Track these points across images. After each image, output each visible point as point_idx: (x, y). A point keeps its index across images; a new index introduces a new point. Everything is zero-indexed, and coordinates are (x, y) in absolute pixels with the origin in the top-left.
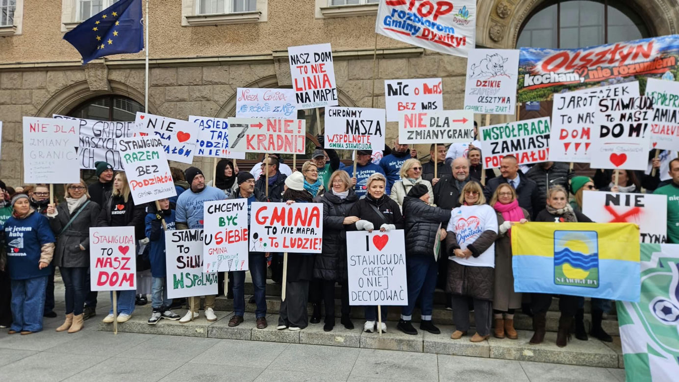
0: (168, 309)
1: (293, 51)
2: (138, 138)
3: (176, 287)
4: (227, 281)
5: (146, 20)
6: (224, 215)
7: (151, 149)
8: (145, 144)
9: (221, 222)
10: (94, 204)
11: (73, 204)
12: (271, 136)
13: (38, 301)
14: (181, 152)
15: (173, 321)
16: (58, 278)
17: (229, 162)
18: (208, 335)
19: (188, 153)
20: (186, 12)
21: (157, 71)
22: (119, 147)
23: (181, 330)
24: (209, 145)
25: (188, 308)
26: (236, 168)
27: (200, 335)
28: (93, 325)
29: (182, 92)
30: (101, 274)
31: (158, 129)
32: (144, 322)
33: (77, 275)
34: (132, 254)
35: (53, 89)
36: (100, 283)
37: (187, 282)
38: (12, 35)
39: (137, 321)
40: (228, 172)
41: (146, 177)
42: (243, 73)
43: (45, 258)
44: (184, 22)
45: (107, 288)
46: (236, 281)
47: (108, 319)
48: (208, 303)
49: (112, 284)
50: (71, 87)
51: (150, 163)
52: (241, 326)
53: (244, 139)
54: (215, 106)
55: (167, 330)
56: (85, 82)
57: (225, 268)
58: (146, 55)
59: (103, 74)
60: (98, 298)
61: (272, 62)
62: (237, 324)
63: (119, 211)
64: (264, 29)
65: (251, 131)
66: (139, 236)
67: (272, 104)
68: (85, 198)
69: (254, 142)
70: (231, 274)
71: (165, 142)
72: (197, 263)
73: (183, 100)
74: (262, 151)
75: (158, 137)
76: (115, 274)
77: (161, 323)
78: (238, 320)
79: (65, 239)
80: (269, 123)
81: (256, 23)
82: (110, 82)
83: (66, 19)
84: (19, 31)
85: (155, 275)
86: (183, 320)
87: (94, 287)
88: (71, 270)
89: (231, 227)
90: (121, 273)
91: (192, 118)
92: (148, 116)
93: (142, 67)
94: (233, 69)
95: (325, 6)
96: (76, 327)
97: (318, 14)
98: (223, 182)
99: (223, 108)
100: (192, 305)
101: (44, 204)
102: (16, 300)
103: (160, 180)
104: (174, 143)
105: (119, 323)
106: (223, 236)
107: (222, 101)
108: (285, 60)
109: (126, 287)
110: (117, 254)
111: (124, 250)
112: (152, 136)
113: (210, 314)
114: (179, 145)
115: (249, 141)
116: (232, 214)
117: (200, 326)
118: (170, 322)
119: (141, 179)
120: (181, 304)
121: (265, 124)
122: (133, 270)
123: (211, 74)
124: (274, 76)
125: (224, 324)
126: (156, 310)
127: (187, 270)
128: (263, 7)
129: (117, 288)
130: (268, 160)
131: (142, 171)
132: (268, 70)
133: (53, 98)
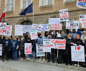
0: (37, 58)
1: (60, 11)
2: (32, 28)
3: (38, 55)
4: (47, 54)
5: (33, 8)
6: (47, 42)
7: (35, 30)
8: (33, 29)
9: (46, 43)
10: (25, 39)
11: (22, 39)
12: (55, 27)
13: (16, 55)
14: (39, 30)
15: (38, 60)
16: (19, 51)
17: (47, 32)
18: (44, 63)
19: (40, 30)
20: (40, 6)
21: (35, 16)
22: (29, 30)
23: (39, 62)
24: (43, 29)
25: (40, 58)
26: (48, 33)
27: (42, 63)
28: (25, 60)
29: (39, 20)
30: (26, 51)
31: (36, 26)
32: (33, 60)
33: (22, 51)
34: (31, 48)
35: (19, 20)
36: (26, 53)
37: (40, 54)
38: (13, 12)
39: (32, 60)
40: (47, 34)
41: (33, 35)
42: (49, 16)
43: (17, 48)
44: (39, 7)
45: (27, 54)
46: (49, 54)
47: (27, 59)
48: (43, 58)
49: (28, 53)
50: (21, 20)
51: (34, 32)
52: (49, 63)
53: (50, 28)
54: (44, 22)
55: (37, 62)
56: (24, 19)
57: (46, 51)
58: (33, 13)
59: (26, 17)
60: (26, 55)
61: (55, 13)
62: (49, 62)
63: (29, 40)
64: (53, 7)
65: (52, 26)
66: (32, 45)
67: (55, 21)
68: (24, 38)
69: (52, 28)
70: (48, 53)
71: (37, 29)
72: (42, 50)
73: (39, 21)
74: (54, 30)
75: (36, 28)
76: (28, 51)
77: (36, 61)
78: (49, 61)
79: (21, 45)
80: (55, 24)
81: (52, 6)
82: (27, 18)
83: (21, 9)
84: (14, 11)
85: (35, 52)
86: (39, 60)
87: (25, 53)
88: (21, 50)
89: (48, 44)
90: (29, 51)
91: (40, 24)
92: (34, 24)
93: (32, 16)
94: (48, 15)
95: (65, 2)
96: (22, 60)
97: (64, 3)
98: (46, 36)
99: (46, 22)
100: (41, 58)
101: (18, 39)
102: (13, 55)
103: (36, 36)
104: (38, 29)
105: (29, 60)
106: (46, 45)
107: (45, 21)
108: (59, 12)
109: (30, 54)
110: (29, 48)
111: (30, 47)
112: (35, 28)
113: (44, 60)
114: (39, 29)
115: (51, 28)
116: (48, 41)
117: (42, 62)
118: (37, 60)
119: (32, 35)
120: (39, 57)
121: (54, 24)
122: (31, 51)
123: (44, 16)
124: (55, 16)
125: (46, 62)
126: (35, 58)
127: (40, 51)
128: (53, 3)
129: (28, 54)
130: (54, 31)
131: (33, 34)
132: (54, 15)
133: (19, 22)
